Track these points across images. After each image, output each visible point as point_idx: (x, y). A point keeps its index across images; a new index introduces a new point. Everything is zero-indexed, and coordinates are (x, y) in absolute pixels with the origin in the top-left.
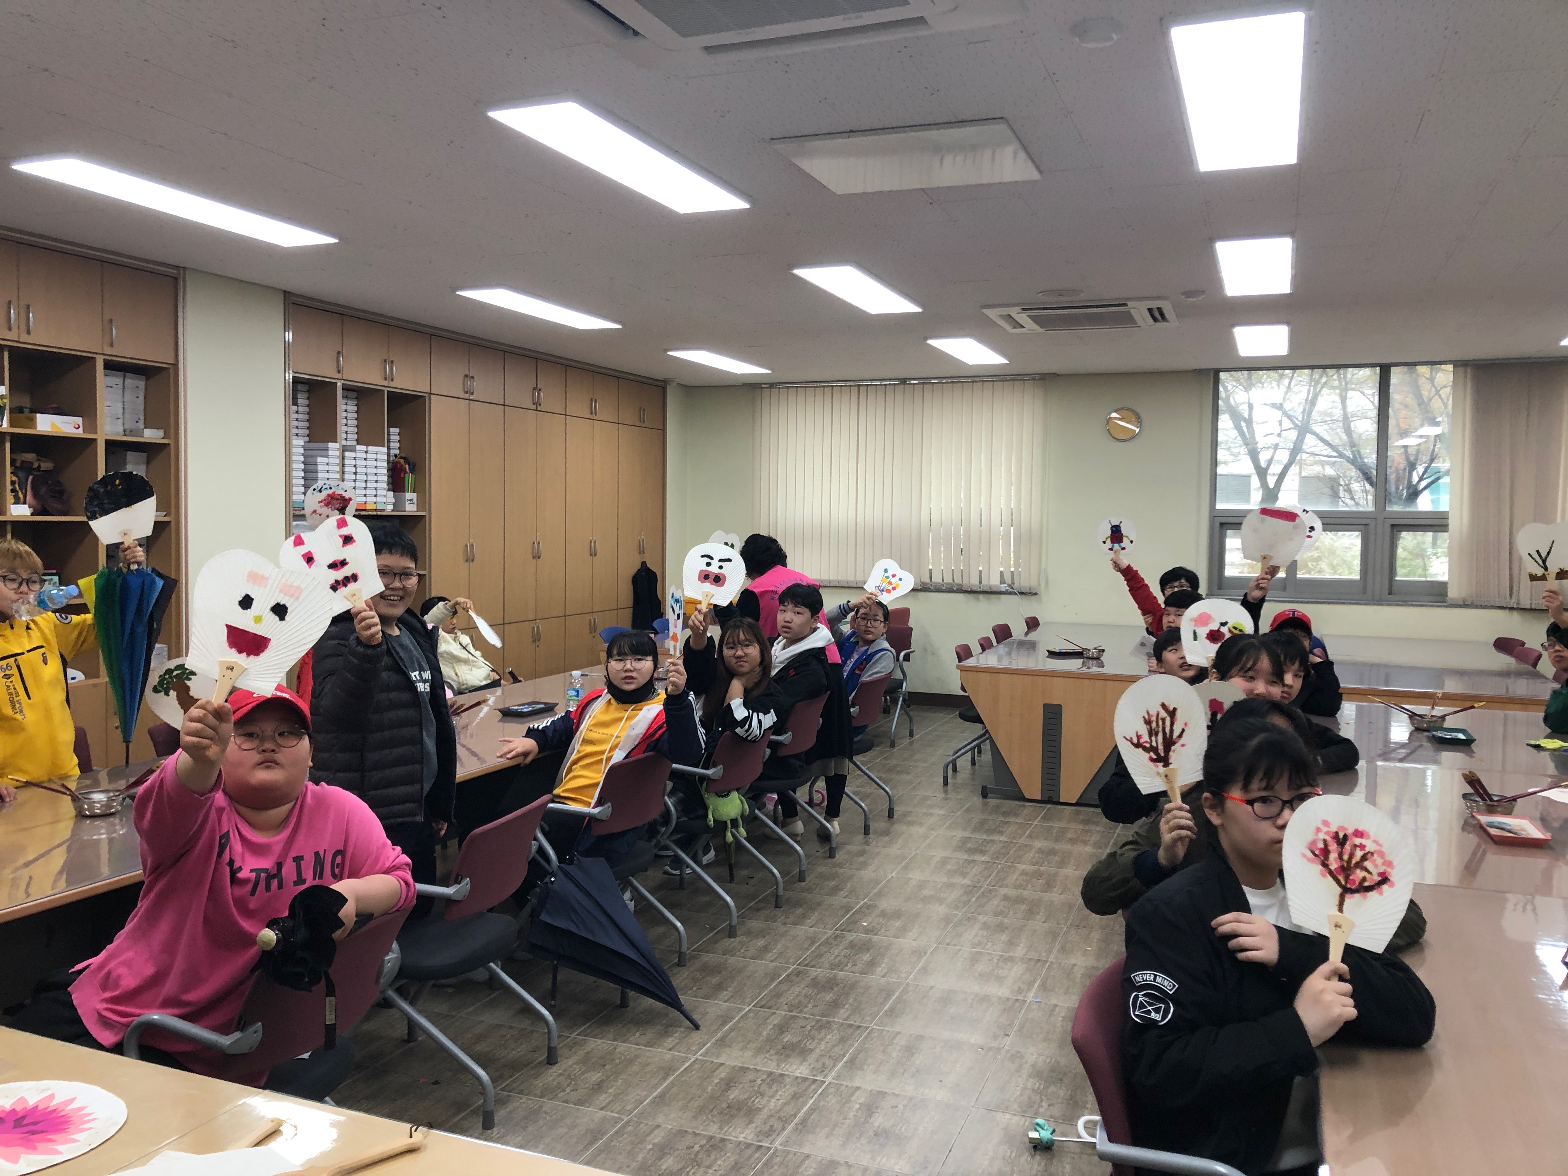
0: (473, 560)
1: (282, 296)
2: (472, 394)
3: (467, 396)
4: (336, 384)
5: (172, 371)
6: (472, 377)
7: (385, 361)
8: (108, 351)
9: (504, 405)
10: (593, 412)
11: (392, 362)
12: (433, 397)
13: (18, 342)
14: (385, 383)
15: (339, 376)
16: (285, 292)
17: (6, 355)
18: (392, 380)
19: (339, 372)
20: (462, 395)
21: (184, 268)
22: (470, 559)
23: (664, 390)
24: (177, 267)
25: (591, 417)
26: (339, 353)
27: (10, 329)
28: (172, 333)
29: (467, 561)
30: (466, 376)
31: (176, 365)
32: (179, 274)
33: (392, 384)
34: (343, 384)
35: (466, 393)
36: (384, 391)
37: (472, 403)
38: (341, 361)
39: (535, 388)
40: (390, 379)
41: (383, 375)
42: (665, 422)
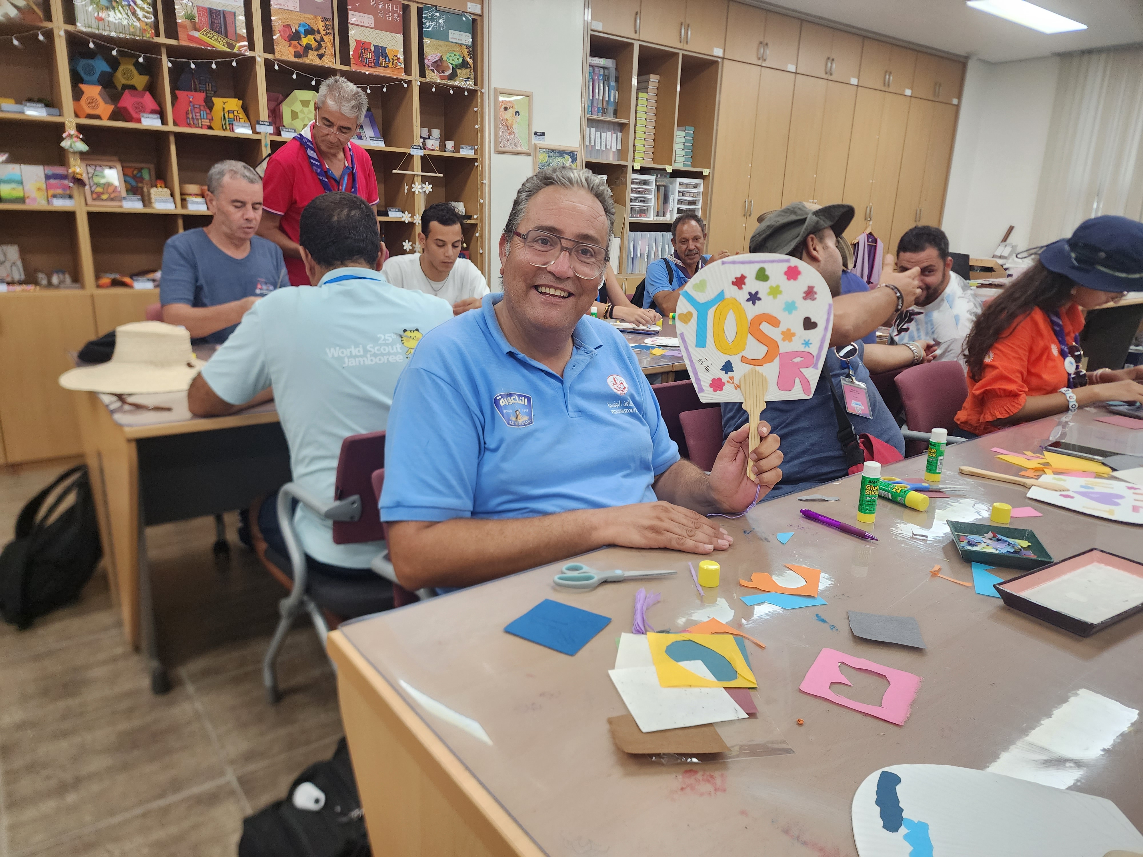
0: (750, 215)
2: (764, 60)
3: (759, 62)
4: (632, 44)
5: (480, 22)
6: (767, 44)
7: (681, 24)
10: (886, 84)
11: (688, 26)
12: (725, 60)
14: (680, 46)
15: (636, 36)
18: (687, 43)
19: (636, 32)
20: (755, 61)
23: (964, 65)
25: (883, 89)
26: (637, 14)
29: (744, 215)
30: (761, 43)
31: (482, 18)
33: (686, 47)
34: (640, 46)
35: (759, 59)
36: (678, 54)
37: (763, 69)
38: (638, 21)
39: (828, 58)
40: (685, 42)
41: (678, 37)
42: (960, 97)
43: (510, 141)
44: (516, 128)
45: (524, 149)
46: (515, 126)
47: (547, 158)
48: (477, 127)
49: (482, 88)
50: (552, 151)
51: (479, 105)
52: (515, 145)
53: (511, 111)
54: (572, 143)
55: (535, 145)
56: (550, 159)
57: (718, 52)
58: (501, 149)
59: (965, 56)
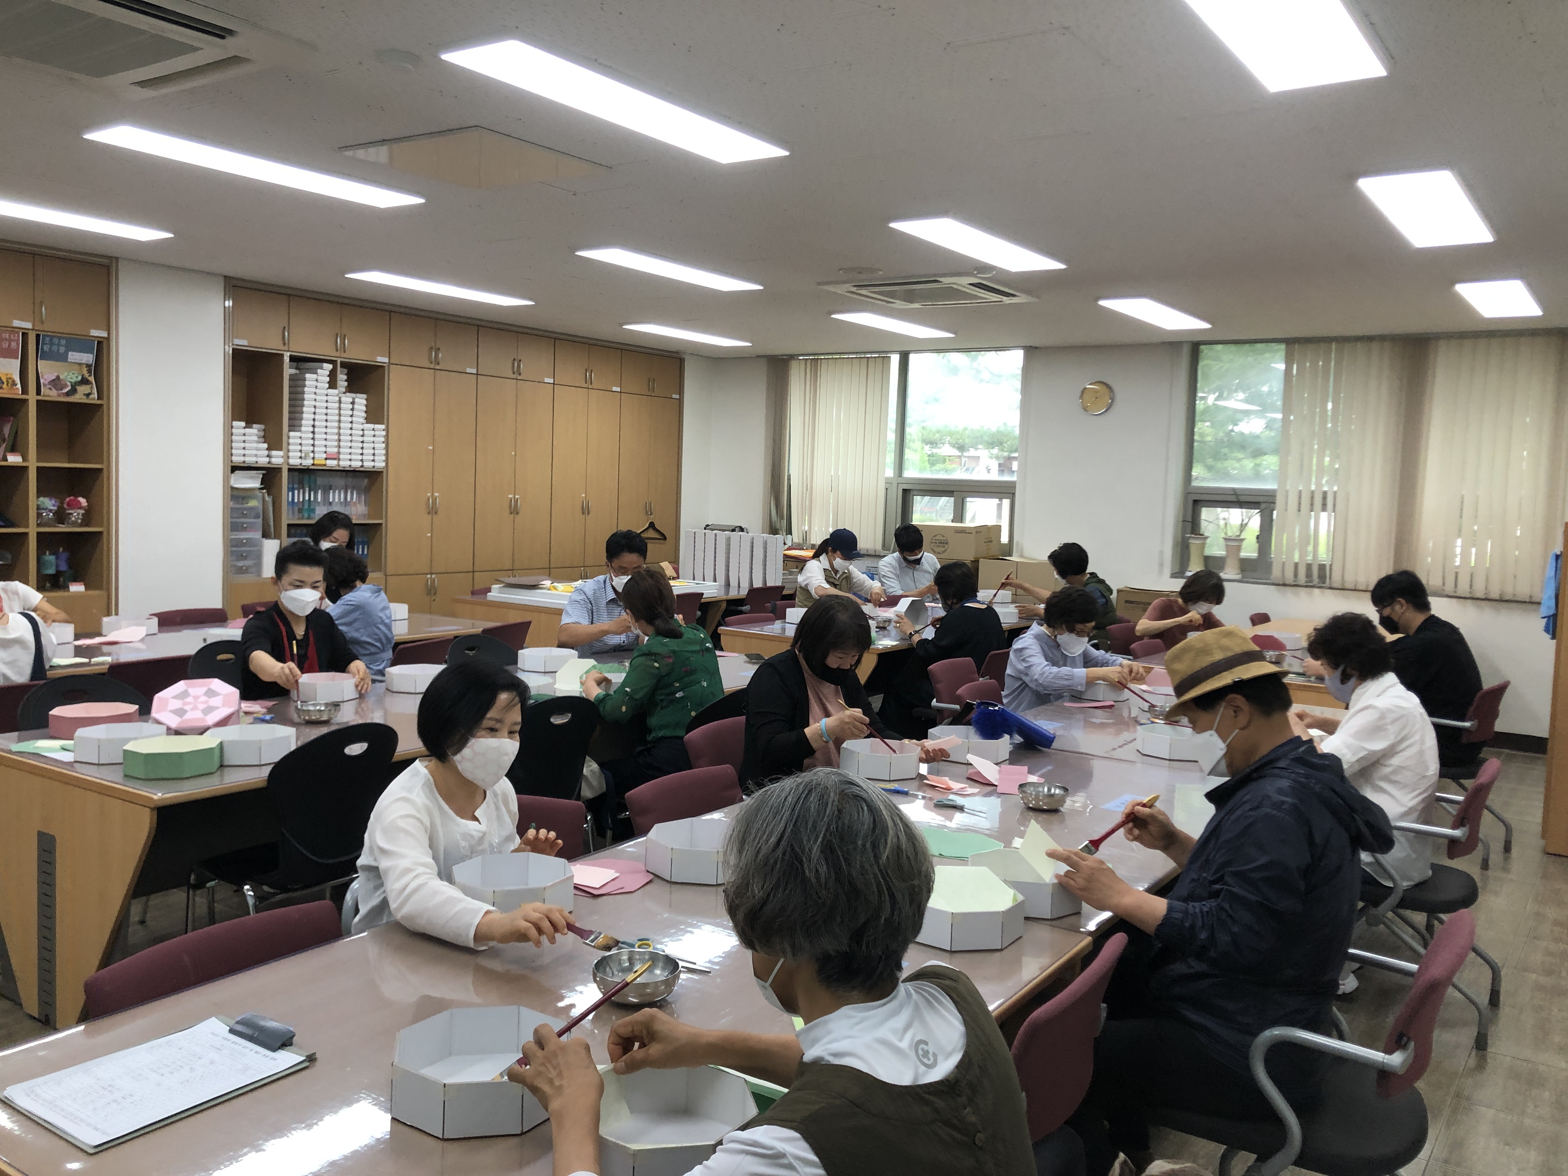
0: (436, 513)
1: (222, 280)
2: (438, 364)
3: (432, 366)
4: (282, 355)
5: (107, 345)
6: (439, 349)
7: (337, 335)
9: (477, 374)
10: (588, 381)
11: (345, 336)
12: (391, 366)
14: (337, 354)
15: (285, 348)
16: (225, 277)
18: (345, 352)
19: (284, 344)
20: (428, 365)
21: (117, 259)
22: (433, 511)
23: (681, 361)
24: (110, 258)
25: (586, 386)
26: (285, 328)
28: (105, 313)
29: (429, 513)
31: (108, 339)
32: (110, 261)
34: (290, 355)
35: (432, 363)
36: (336, 361)
37: (437, 372)
38: (286, 334)
39: (514, 360)
40: (342, 350)
41: (334, 346)
42: (681, 392)
48: (103, 438)
49: (109, 403)
51: (105, 417)
57: (382, 359)
59: (677, 352)
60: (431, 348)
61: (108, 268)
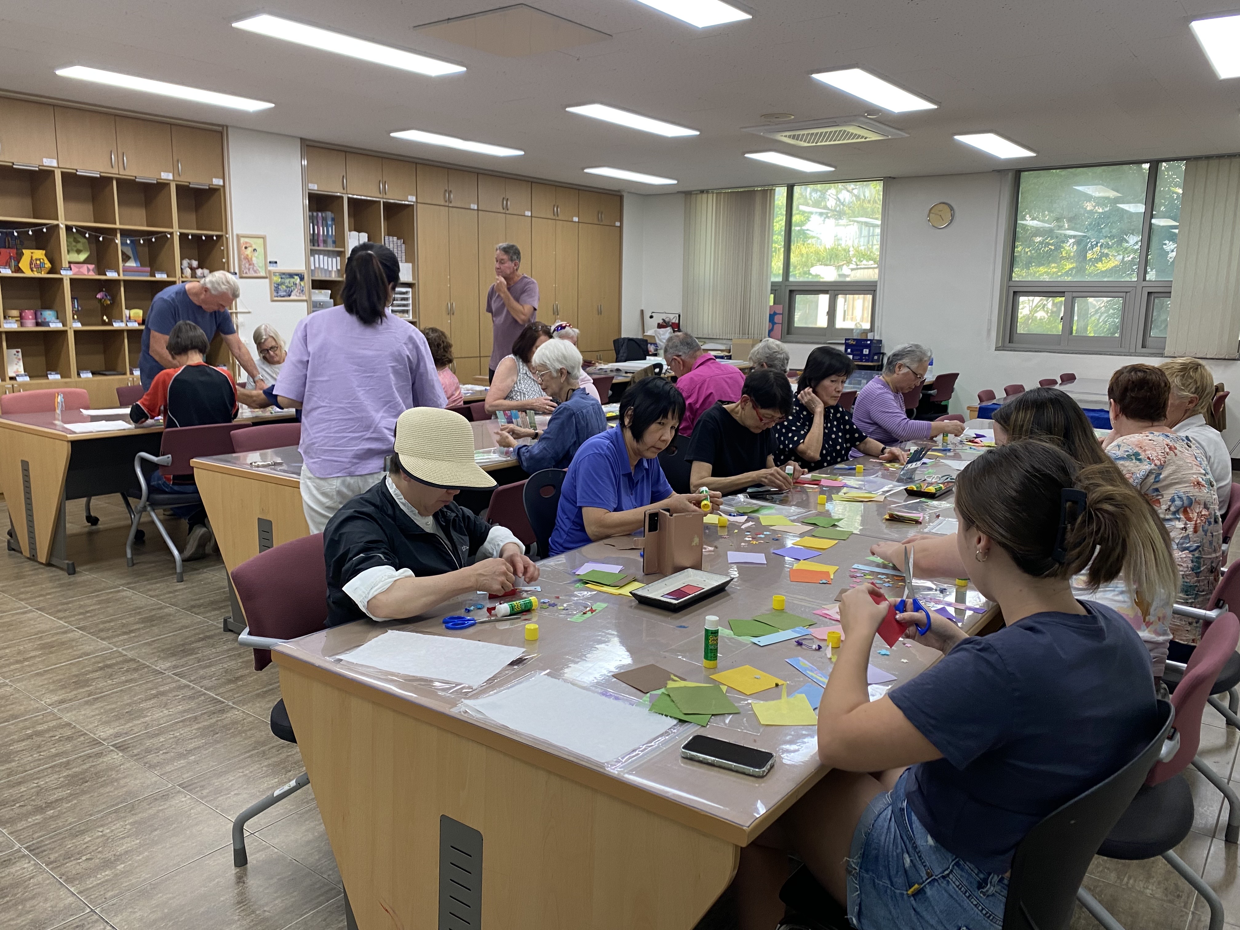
0: (452, 313)
1: (299, 140)
2: (451, 203)
3: (447, 204)
4: (342, 197)
5: (222, 190)
6: (451, 191)
7: (380, 181)
8: (177, 178)
9: (478, 210)
10: (556, 214)
11: (385, 182)
12: (419, 205)
13: (119, 174)
14: (381, 196)
15: (345, 191)
16: (301, 139)
17: (115, 183)
18: (386, 194)
19: (344, 189)
20: (443, 203)
21: (227, 127)
23: (621, 197)
24: (223, 126)
25: (554, 218)
26: (343, 177)
27: (112, 167)
28: (221, 167)
29: (448, 314)
31: (224, 186)
32: (223, 129)
33: (385, 197)
34: (348, 197)
35: (446, 202)
36: (380, 202)
37: (451, 209)
38: (345, 181)
39: (503, 199)
40: (384, 194)
41: (378, 191)
42: (621, 221)
43: (251, 269)
44: (254, 260)
45: (263, 274)
46: (254, 259)
47: (280, 280)
48: (224, 260)
49: (227, 233)
50: (284, 274)
51: (225, 245)
52: (255, 272)
53: (250, 250)
54: (301, 268)
55: (270, 271)
56: (283, 280)
57: (412, 198)
58: (244, 275)
59: (619, 191)
60: (446, 191)
61: (221, 133)
